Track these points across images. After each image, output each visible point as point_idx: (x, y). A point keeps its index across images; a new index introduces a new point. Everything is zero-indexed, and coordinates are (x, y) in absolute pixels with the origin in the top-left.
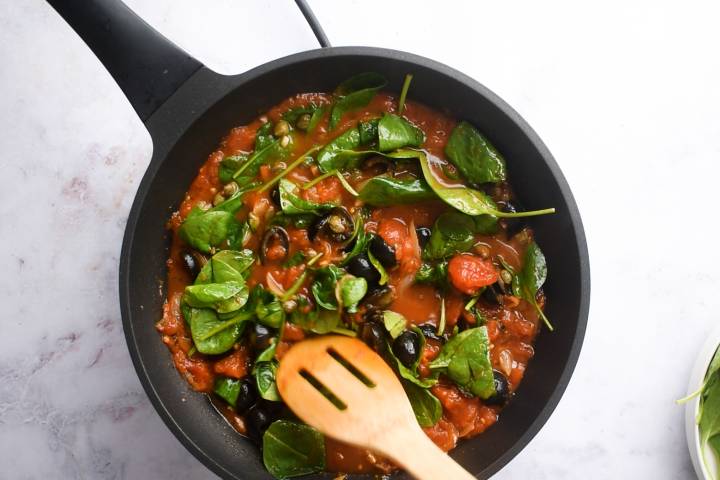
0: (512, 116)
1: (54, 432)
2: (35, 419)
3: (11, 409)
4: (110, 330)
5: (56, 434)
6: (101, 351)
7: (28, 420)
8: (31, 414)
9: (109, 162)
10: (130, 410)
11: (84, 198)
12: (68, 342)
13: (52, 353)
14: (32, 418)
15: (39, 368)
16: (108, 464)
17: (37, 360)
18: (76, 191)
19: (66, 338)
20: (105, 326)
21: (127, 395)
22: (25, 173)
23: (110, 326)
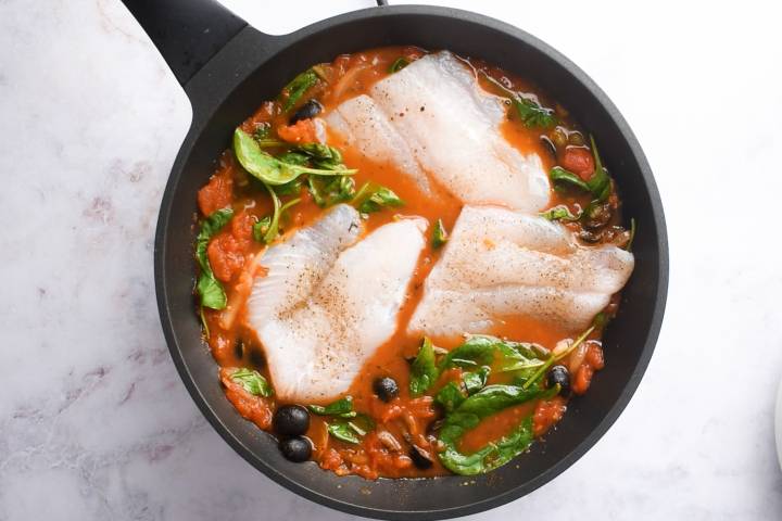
0: (585, 81)
1: (85, 476)
2: (63, 463)
3: (37, 453)
4: (142, 362)
5: (87, 478)
6: (133, 385)
7: (56, 464)
8: (59, 458)
9: (133, 178)
10: (167, 449)
11: (108, 220)
12: (96, 378)
13: (80, 390)
14: (60, 462)
15: (66, 407)
16: (144, 509)
17: (63, 398)
18: (98, 212)
19: (94, 374)
20: (136, 359)
21: (163, 432)
22: (42, 195)
23: (141, 358)
